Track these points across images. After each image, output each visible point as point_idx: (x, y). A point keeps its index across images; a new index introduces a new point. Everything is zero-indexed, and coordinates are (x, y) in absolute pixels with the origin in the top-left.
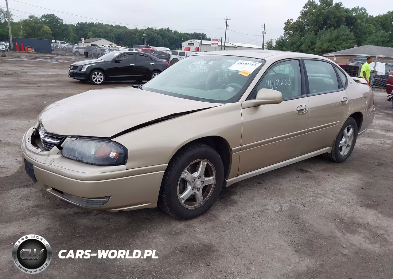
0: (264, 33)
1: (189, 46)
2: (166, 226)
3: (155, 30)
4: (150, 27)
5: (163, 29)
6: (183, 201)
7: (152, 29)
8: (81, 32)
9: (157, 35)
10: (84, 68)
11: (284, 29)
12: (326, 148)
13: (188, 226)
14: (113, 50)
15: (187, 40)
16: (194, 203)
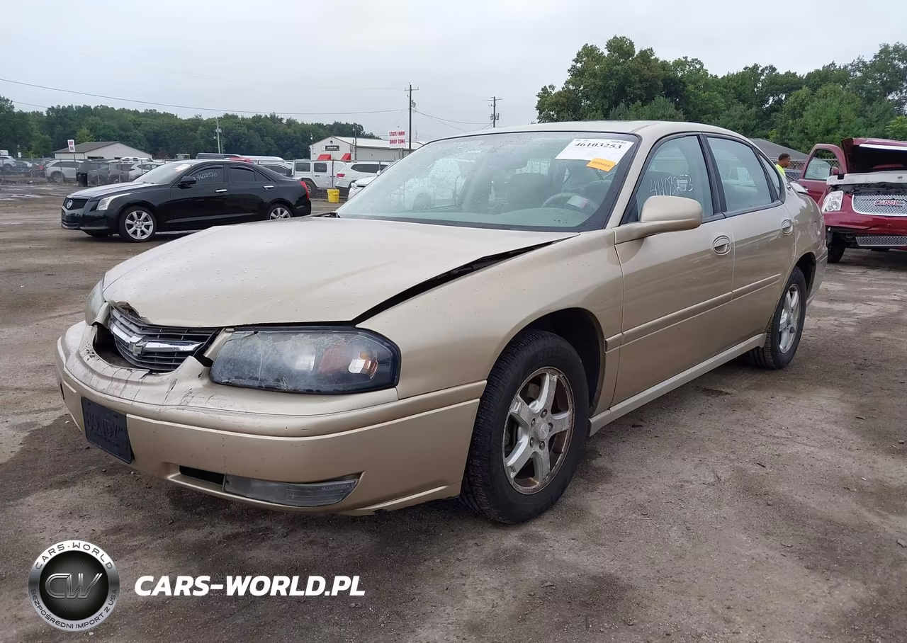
0: (495, 117)
1: (328, 153)
2: (477, 544)
3: (243, 119)
4: (230, 113)
5: (261, 116)
6: (513, 475)
7: (235, 117)
8: (58, 129)
9: (248, 131)
10: (104, 203)
11: (538, 108)
12: (757, 337)
13: (528, 538)
14: (151, 165)
15: (319, 139)
16: (531, 480)
